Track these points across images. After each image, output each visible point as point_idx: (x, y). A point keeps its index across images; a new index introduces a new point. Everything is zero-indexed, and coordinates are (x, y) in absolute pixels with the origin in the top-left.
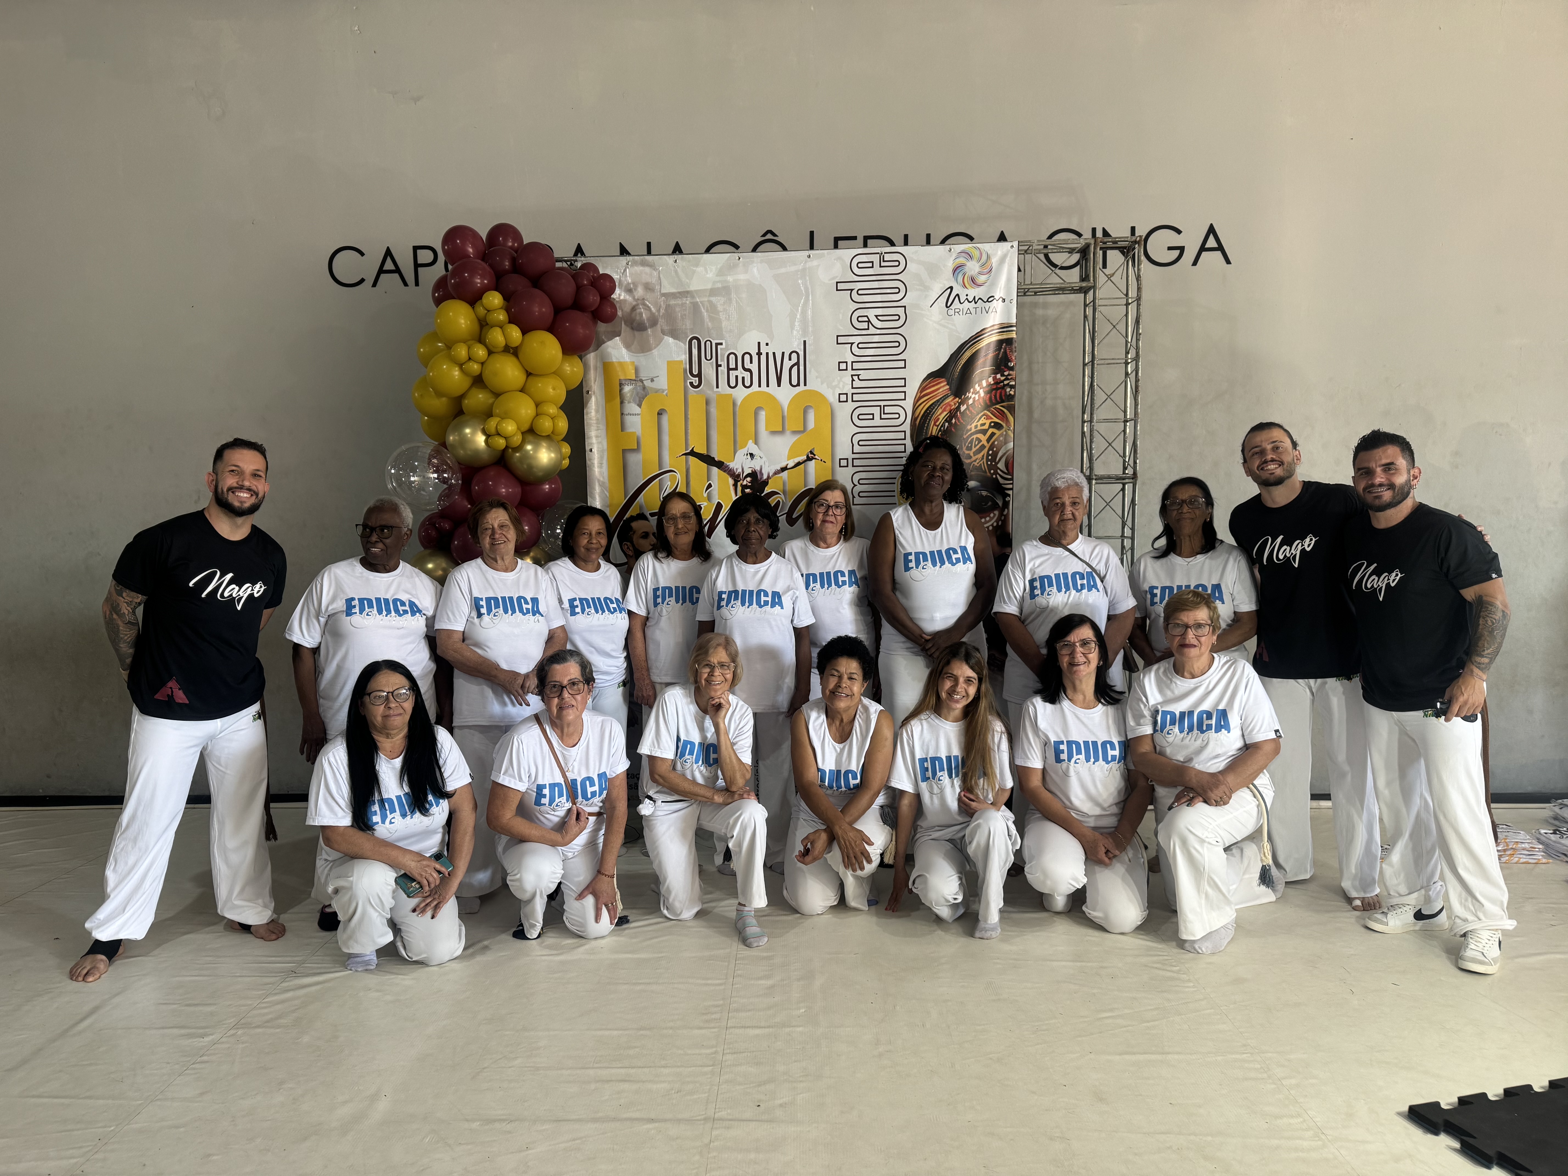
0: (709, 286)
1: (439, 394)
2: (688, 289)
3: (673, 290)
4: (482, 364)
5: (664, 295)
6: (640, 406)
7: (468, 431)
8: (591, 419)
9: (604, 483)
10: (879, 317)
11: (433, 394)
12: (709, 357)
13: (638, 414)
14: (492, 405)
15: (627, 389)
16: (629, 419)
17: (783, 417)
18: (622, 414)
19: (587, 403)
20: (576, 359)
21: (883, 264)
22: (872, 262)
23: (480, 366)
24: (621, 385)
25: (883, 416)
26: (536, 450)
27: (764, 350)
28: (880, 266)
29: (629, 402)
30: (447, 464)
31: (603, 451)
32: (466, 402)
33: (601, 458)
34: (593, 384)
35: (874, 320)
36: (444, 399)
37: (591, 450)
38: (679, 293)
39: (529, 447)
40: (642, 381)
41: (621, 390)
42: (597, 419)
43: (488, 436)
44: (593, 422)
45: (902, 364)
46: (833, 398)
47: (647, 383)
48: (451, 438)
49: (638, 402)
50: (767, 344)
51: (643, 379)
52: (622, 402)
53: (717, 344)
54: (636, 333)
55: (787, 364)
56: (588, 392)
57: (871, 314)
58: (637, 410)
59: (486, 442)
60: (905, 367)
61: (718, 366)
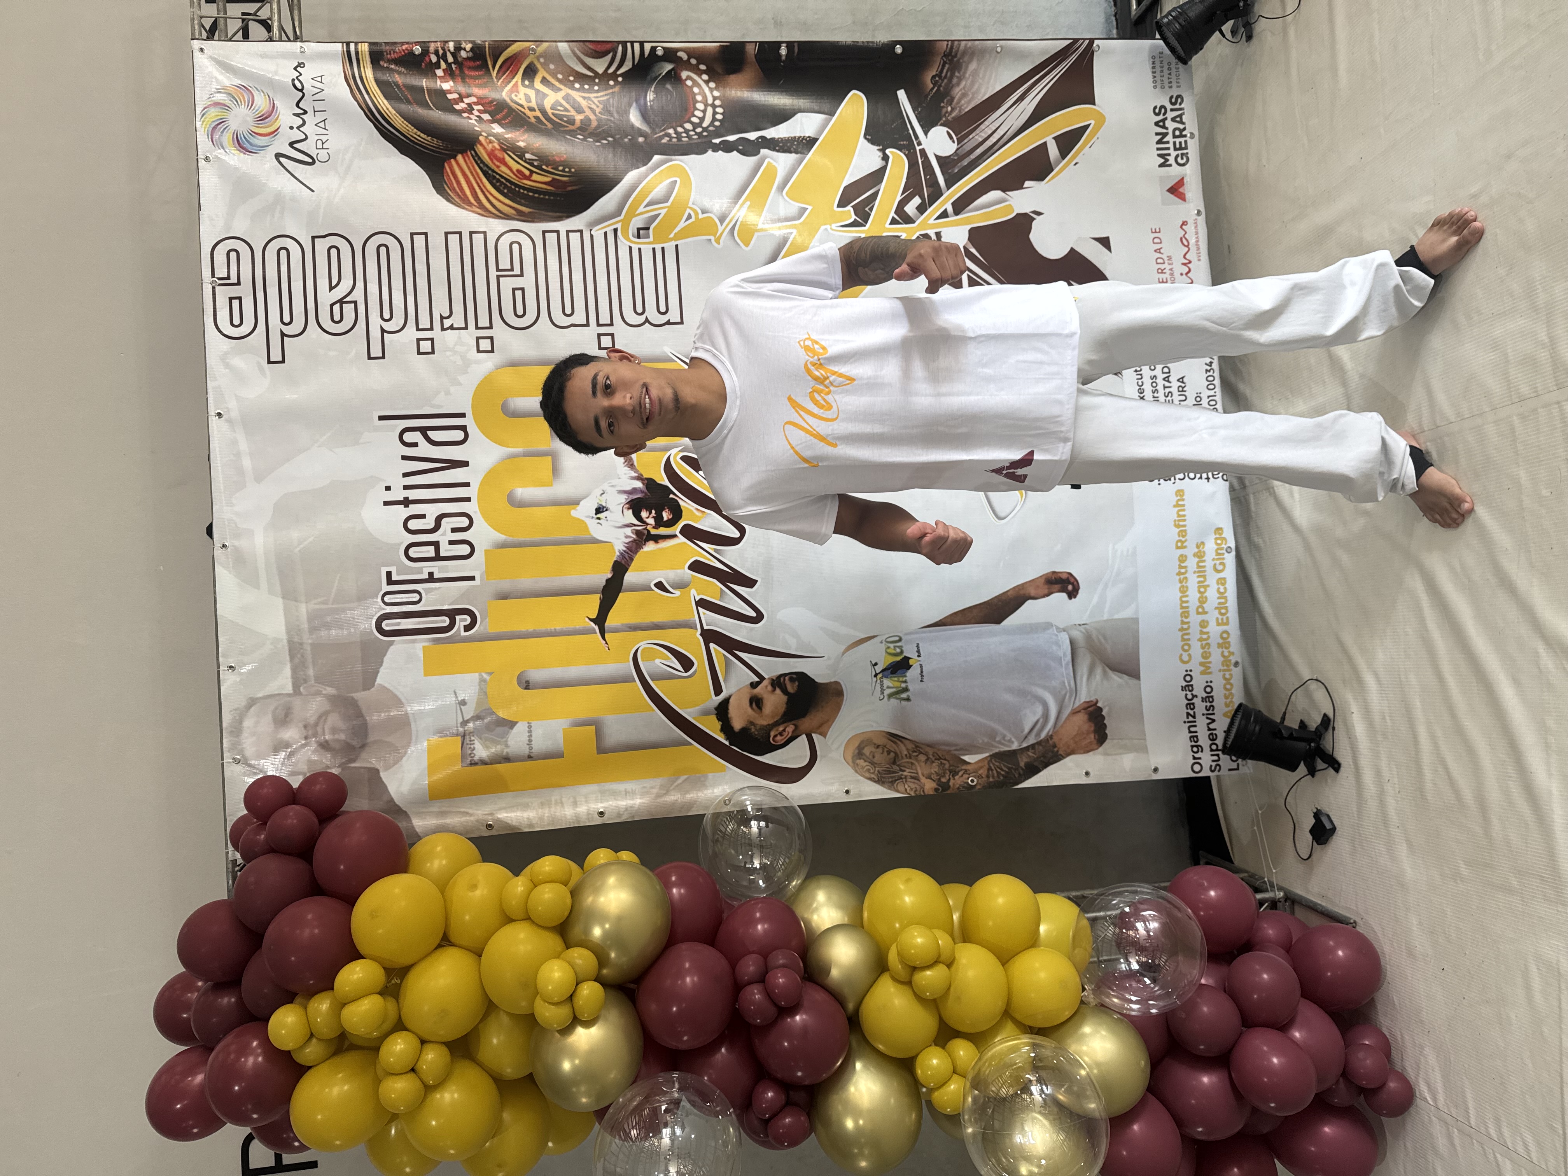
0: (279, 602)
1: (495, 1128)
2: (285, 641)
3: (287, 672)
4: (423, 1042)
5: (296, 686)
6: (512, 724)
7: (567, 1066)
8: (541, 818)
9: (662, 787)
10: (333, 284)
11: (495, 1140)
12: (415, 597)
13: (530, 727)
14: (511, 1015)
15: (481, 751)
16: (540, 744)
17: (527, 455)
18: (530, 757)
19: (510, 827)
20: (420, 849)
21: (234, 279)
22: (231, 299)
23: (428, 1047)
24: (473, 764)
25: (517, 271)
26: (600, 917)
27: (400, 495)
28: (239, 283)
29: (507, 746)
30: (639, 1108)
31: (603, 792)
32: (509, 1071)
33: (614, 794)
34: (472, 818)
35: (339, 293)
36: (506, 1116)
37: (601, 814)
38: (292, 657)
39: (597, 932)
40: (465, 723)
41: (483, 763)
42: (542, 805)
43: (576, 1021)
44: (546, 813)
45: (419, 241)
46: (488, 363)
47: (469, 711)
48: (584, 1100)
49: (506, 729)
50: (388, 488)
51: (460, 720)
52: (507, 759)
53: (390, 582)
54: (372, 738)
55: (425, 449)
56: (489, 826)
57: (326, 297)
58: (521, 728)
59: (588, 1024)
60: (426, 234)
61: (431, 578)
